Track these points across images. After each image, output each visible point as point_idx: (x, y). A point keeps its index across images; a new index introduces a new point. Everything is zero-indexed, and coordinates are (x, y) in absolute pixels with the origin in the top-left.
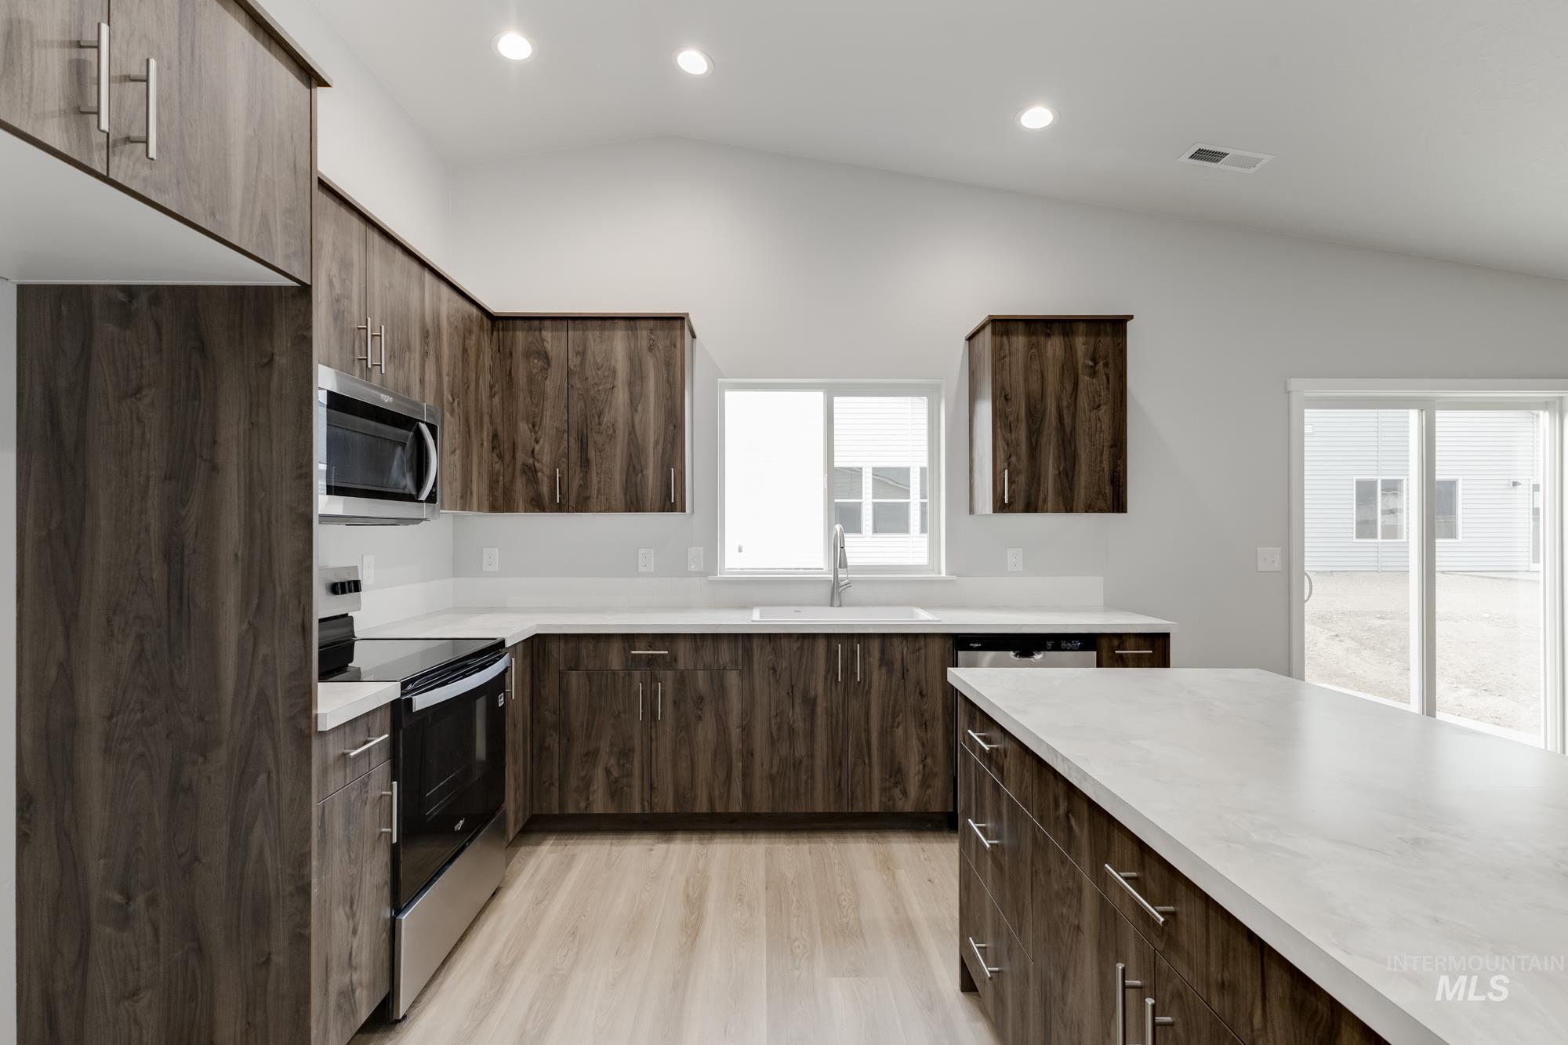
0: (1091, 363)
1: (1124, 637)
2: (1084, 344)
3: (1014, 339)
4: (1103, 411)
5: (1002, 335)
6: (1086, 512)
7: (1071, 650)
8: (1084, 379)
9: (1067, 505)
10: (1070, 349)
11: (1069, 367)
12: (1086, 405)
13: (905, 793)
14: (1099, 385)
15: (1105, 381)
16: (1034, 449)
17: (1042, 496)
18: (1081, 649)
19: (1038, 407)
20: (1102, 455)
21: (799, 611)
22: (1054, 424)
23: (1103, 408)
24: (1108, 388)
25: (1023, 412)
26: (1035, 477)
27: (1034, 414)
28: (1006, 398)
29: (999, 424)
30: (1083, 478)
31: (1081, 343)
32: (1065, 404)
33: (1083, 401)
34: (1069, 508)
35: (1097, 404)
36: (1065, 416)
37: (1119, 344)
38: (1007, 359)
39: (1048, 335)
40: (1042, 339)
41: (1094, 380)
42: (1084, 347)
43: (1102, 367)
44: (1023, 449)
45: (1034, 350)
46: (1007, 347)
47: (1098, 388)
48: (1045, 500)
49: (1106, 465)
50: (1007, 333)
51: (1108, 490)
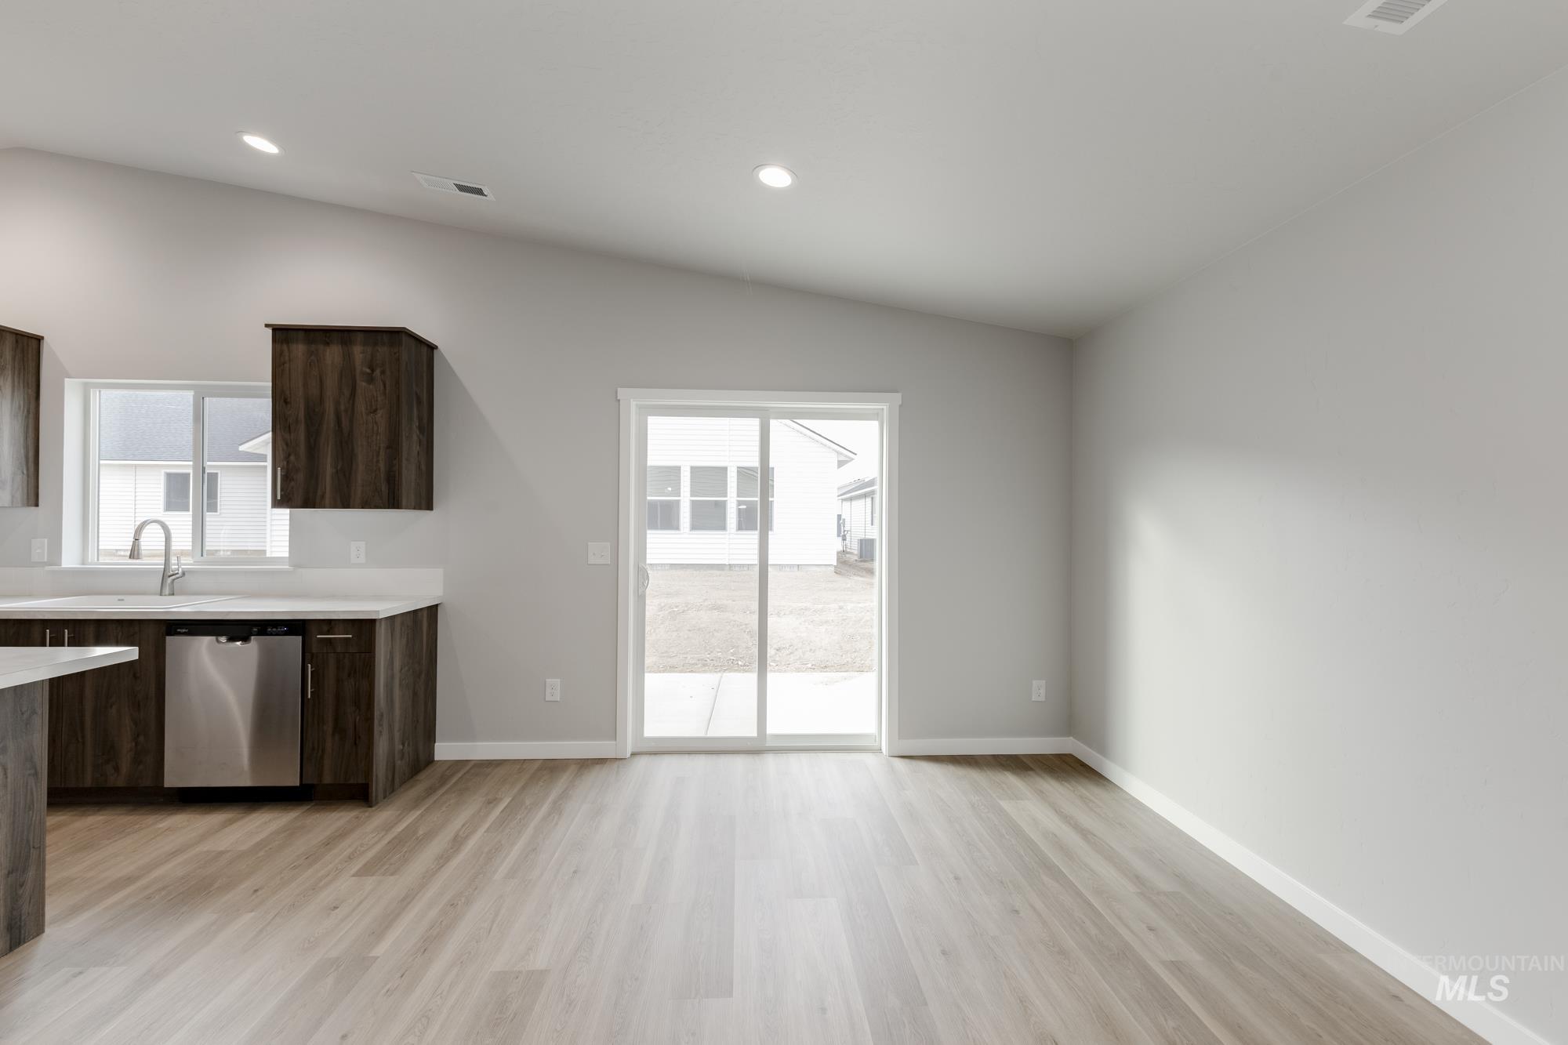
0: (368, 371)
1: (333, 623)
2: (361, 353)
3: (294, 347)
4: (379, 415)
5: (282, 343)
6: (363, 508)
7: (277, 635)
8: (362, 384)
9: (344, 501)
10: (348, 357)
11: (347, 372)
12: (363, 408)
13: (117, 769)
14: (376, 391)
15: (382, 388)
16: (313, 450)
17: (319, 493)
18: (286, 634)
19: (317, 410)
20: (378, 455)
21: (123, 600)
22: (332, 425)
23: (380, 413)
24: (385, 394)
25: (302, 415)
26: (313, 475)
27: (313, 417)
28: (286, 402)
29: (278, 427)
30: (361, 475)
31: (358, 352)
32: (342, 408)
33: (361, 406)
34: (346, 505)
35: (374, 408)
36: (343, 419)
37: (395, 353)
38: (287, 365)
39: (327, 344)
40: (321, 347)
41: (371, 387)
42: (361, 355)
43: (379, 374)
44: (302, 449)
45: (313, 358)
46: (287, 354)
47: (375, 395)
48: (323, 497)
49: (382, 465)
50: (287, 341)
51: (384, 488)
